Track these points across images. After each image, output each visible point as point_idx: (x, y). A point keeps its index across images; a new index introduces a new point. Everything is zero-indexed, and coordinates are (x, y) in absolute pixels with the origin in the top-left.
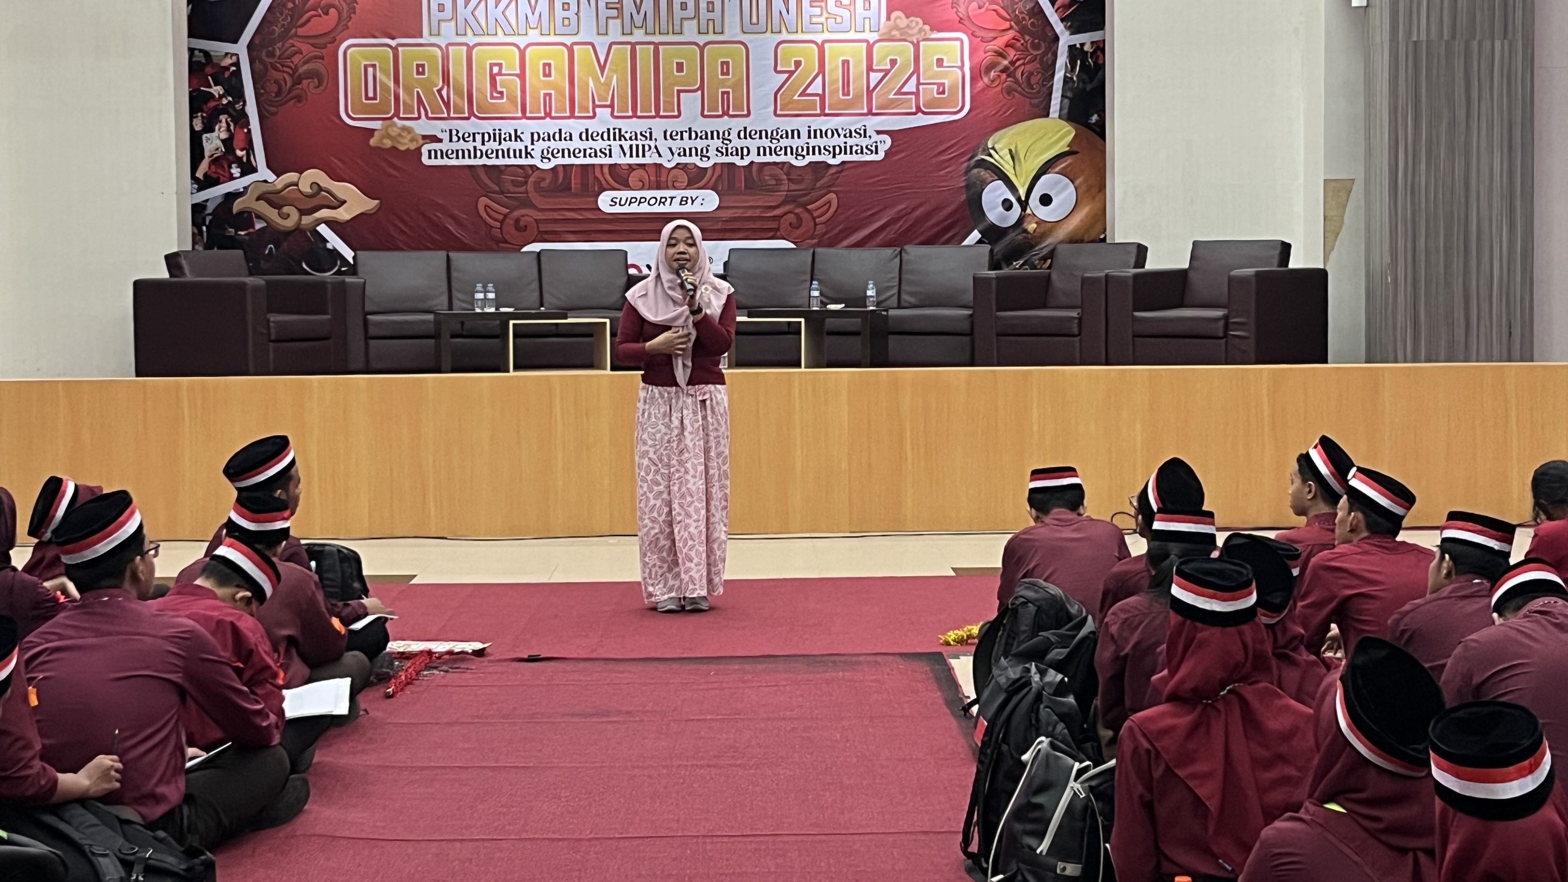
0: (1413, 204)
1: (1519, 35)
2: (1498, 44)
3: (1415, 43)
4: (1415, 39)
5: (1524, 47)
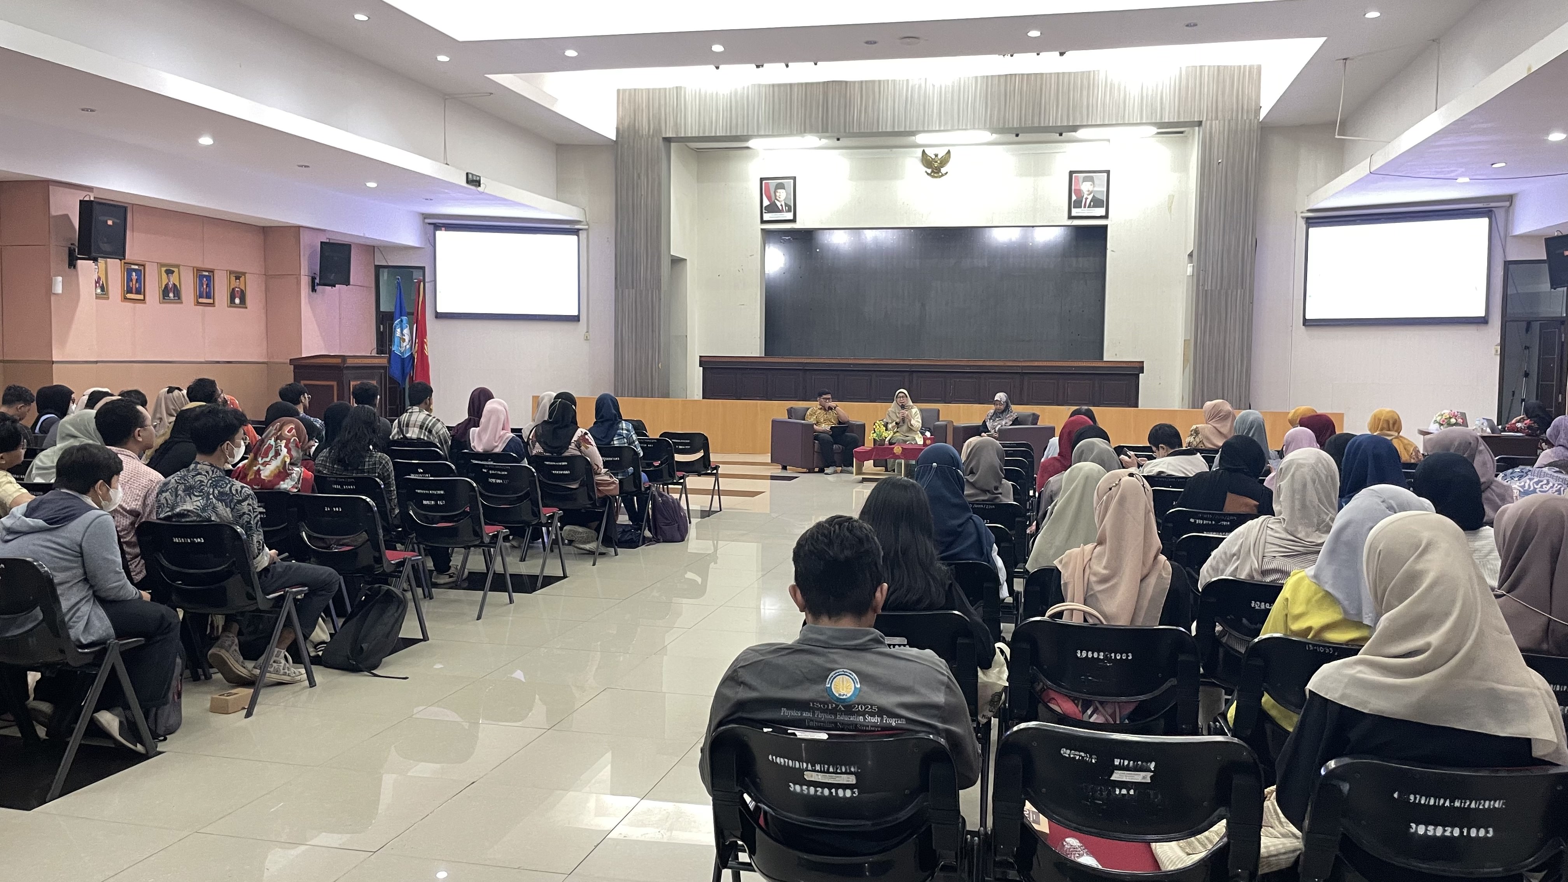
0: (1202, 351)
1: (1248, 288)
2: (1239, 291)
3: (1206, 290)
4: (1206, 288)
5: (1250, 292)
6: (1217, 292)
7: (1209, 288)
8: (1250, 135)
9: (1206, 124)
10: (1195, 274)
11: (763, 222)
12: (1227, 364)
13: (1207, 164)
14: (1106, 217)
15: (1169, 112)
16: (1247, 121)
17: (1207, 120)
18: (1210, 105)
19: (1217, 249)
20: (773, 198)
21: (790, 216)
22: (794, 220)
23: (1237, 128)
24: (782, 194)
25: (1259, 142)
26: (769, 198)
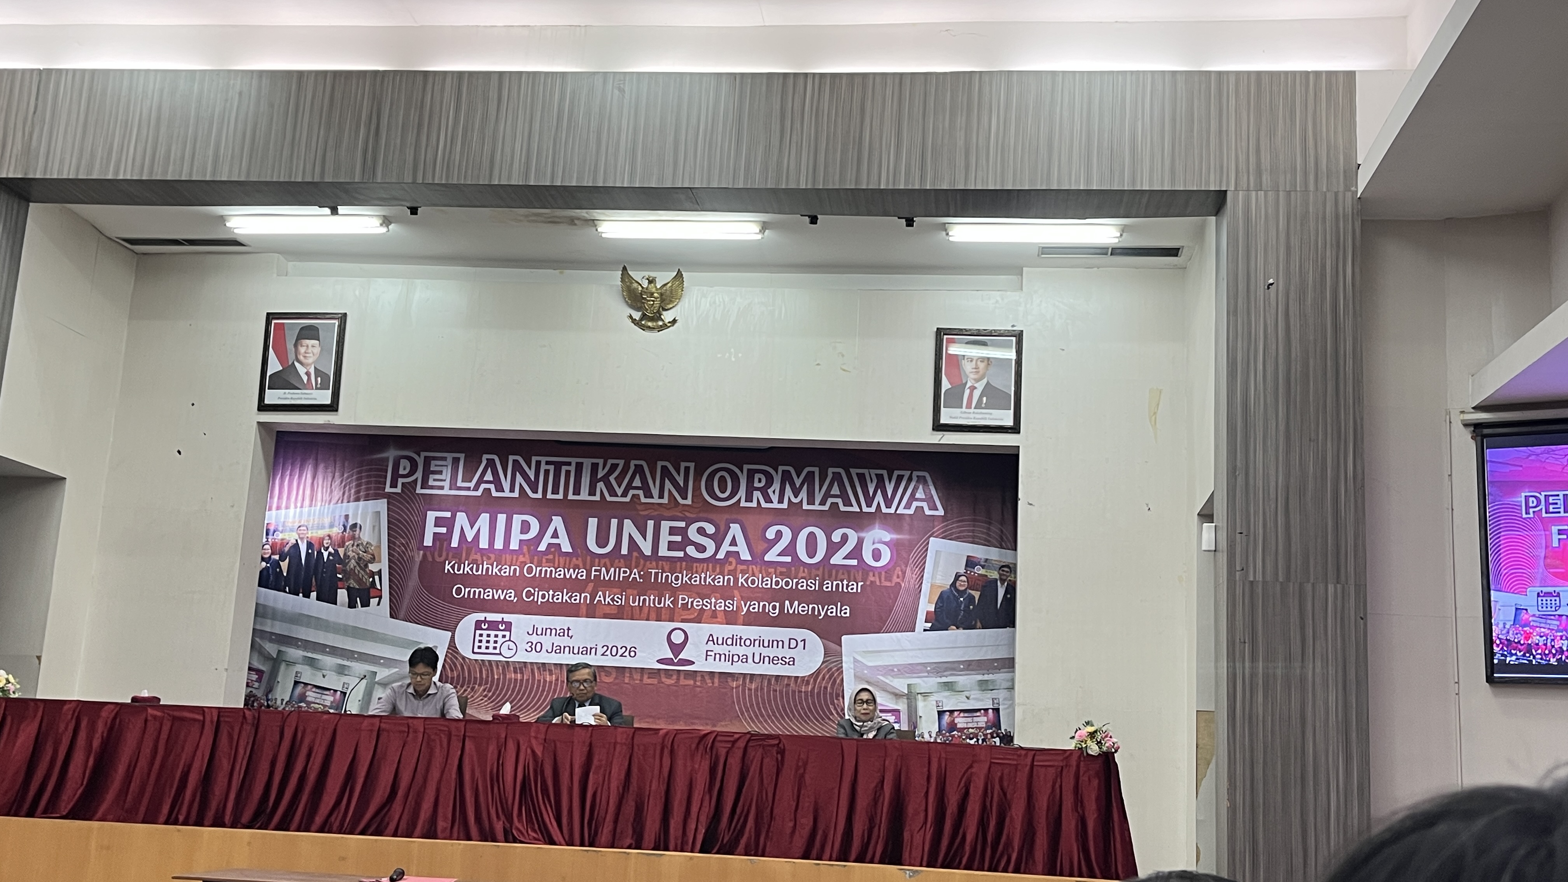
0: (1251, 734)
1: (1352, 581)
2: (1331, 588)
3: (1252, 582)
4: (1251, 579)
5: (1357, 593)
6: (1278, 588)
7: (1259, 577)
8: (1338, 228)
9: (1235, 198)
10: (1223, 544)
11: (263, 407)
12: (1310, 769)
13: (1242, 286)
14: (1015, 429)
15: (1151, 170)
16: (1330, 196)
17: (1236, 190)
18: (1242, 158)
19: (1273, 484)
20: (291, 357)
21: (325, 397)
22: (333, 407)
23: (1307, 212)
24: (311, 350)
25: (1358, 244)
26: (282, 357)
